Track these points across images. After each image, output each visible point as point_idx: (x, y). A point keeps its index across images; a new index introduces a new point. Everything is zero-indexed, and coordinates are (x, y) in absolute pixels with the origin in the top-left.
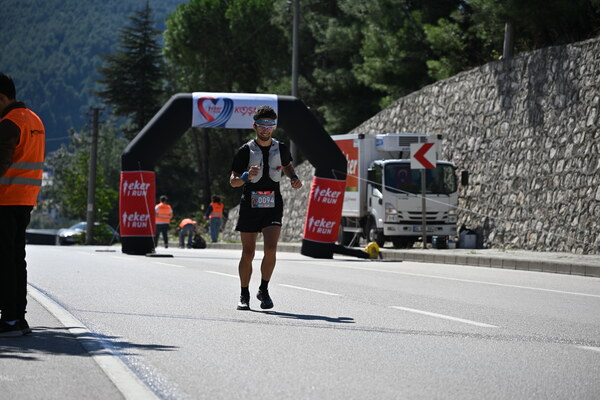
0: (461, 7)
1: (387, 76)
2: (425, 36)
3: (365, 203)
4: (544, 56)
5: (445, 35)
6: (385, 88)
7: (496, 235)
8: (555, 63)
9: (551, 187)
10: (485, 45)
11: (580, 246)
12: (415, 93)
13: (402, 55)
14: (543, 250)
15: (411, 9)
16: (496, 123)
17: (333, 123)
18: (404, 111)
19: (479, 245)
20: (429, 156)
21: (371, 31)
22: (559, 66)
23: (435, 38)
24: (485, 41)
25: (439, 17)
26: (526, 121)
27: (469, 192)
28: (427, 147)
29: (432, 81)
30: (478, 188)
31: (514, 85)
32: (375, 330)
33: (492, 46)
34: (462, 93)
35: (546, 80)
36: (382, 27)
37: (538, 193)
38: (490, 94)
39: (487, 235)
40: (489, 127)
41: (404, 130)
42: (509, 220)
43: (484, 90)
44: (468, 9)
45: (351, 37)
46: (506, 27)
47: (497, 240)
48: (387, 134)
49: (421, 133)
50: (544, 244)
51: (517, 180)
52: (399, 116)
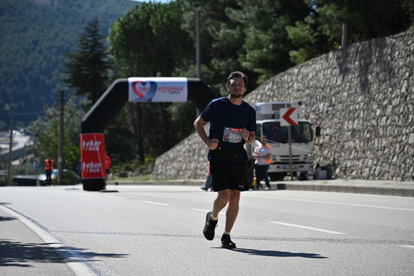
0: (312, 14)
1: (262, 63)
2: (287, 34)
4: (370, 46)
5: (301, 33)
6: (260, 70)
7: (341, 170)
8: (378, 50)
9: (377, 135)
10: (330, 39)
11: (399, 176)
12: (282, 73)
13: (271, 46)
14: (373, 179)
15: (279, 13)
16: (338, 93)
18: (275, 87)
19: (329, 177)
20: (293, 117)
21: (252, 33)
22: (381, 52)
23: (294, 35)
24: (329, 37)
25: (296, 21)
26: (359, 90)
27: (321, 141)
28: (291, 111)
29: (293, 65)
30: (327, 138)
31: (349, 65)
32: (260, 239)
33: (334, 40)
34: (314, 73)
35: (371, 62)
36: (258, 28)
37: (369, 140)
38: (334, 73)
39: (335, 170)
40: (334, 96)
41: (275, 99)
42: (349, 159)
43: (329, 70)
44: (317, 15)
45: (236, 36)
46: (343, 26)
47: (341, 173)
48: (264, 103)
49: (287, 101)
50: (374, 175)
51: (354, 132)
52: (271, 90)
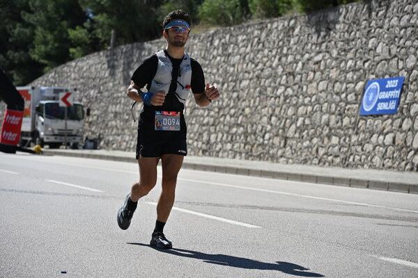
0: (88, 20)
1: (48, 56)
2: (68, 35)
3: (34, 124)
4: (132, 48)
5: (80, 35)
6: (46, 62)
7: (104, 143)
8: (138, 52)
10: (101, 41)
12: (63, 65)
13: (56, 45)
14: (129, 151)
15: (62, 20)
16: (106, 83)
17: (18, 81)
18: (57, 76)
19: (95, 148)
20: (70, 100)
21: (39, 31)
22: (140, 54)
23: (75, 36)
24: (100, 39)
25: (76, 25)
26: (122, 82)
27: (90, 120)
28: (68, 95)
29: (72, 59)
30: (95, 118)
31: (116, 63)
32: (37, 193)
33: (105, 42)
34: (88, 67)
35: (133, 61)
36: (45, 29)
37: (127, 121)
38: (103, 67)
39: (100, 143)
40: (103, 85)
41: (56, 85)
42: (111, 135)
43: (100, 66)
44: (93, 21)
45: (28, 34)
46: (112, 32)
47: (105, 146)
48: (47, 88)
49: (65, 87)
50: (130, 148)
51: (116, 114)
52: (53, 78)
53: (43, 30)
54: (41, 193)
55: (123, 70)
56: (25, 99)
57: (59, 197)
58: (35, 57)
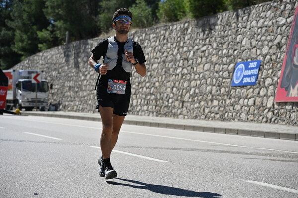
0: (51, 25)
1: (24, 49)
2: (37, 35)
3: (15, 95)
4: (80, 43)
5: (45, 35)
6: (23, 53)
7: (62, 107)
8: (84, 45)
9: (82, 90)
10: (59, 39)
11: (92, 111)
12: (34, 55)
13: (29, 42)
14: (79, 112)
15: (33, 25)
16: (63, 67)
17: (4, 66)
18: (30, 62)
19: (56, 110)
20: (39, 78)
21: (18, 33)
22: (85, 47)
23: (42, 35)
25: (43, 28)
26: (73, 66)
27: (53, 91)
28: (38, 75)
29: (40, 51)
30: (56, 90)
31: (69, 54)
32: (18, 141)
33: (62, 39)
34: (51, 56)
35: (80, 52)
36: (22, 31)
37: (77, 92)
38: (61, 57)
39: (59, 107)
40: (61, 68)
41: (30, 69)
42: (67, 101)
43: (59, 55)
44: (53, 26)
45: (11, 35)
46: (67, 33)
47: (63, 109)
48: (23, 70)
49: (36, 70)
50: (79, 110)
51: (70, 87)
52: (28, 64)
53: (20, 32)
54: (20, 141)
55: (74, 58)
56: (9, 78)
57: (33, 143)
58: (15, 50)
